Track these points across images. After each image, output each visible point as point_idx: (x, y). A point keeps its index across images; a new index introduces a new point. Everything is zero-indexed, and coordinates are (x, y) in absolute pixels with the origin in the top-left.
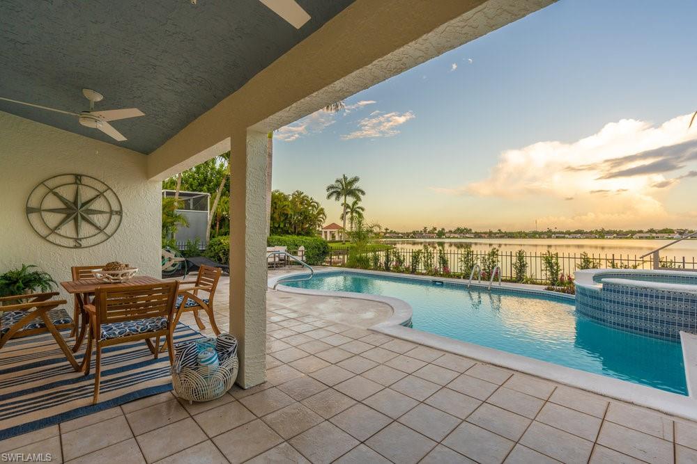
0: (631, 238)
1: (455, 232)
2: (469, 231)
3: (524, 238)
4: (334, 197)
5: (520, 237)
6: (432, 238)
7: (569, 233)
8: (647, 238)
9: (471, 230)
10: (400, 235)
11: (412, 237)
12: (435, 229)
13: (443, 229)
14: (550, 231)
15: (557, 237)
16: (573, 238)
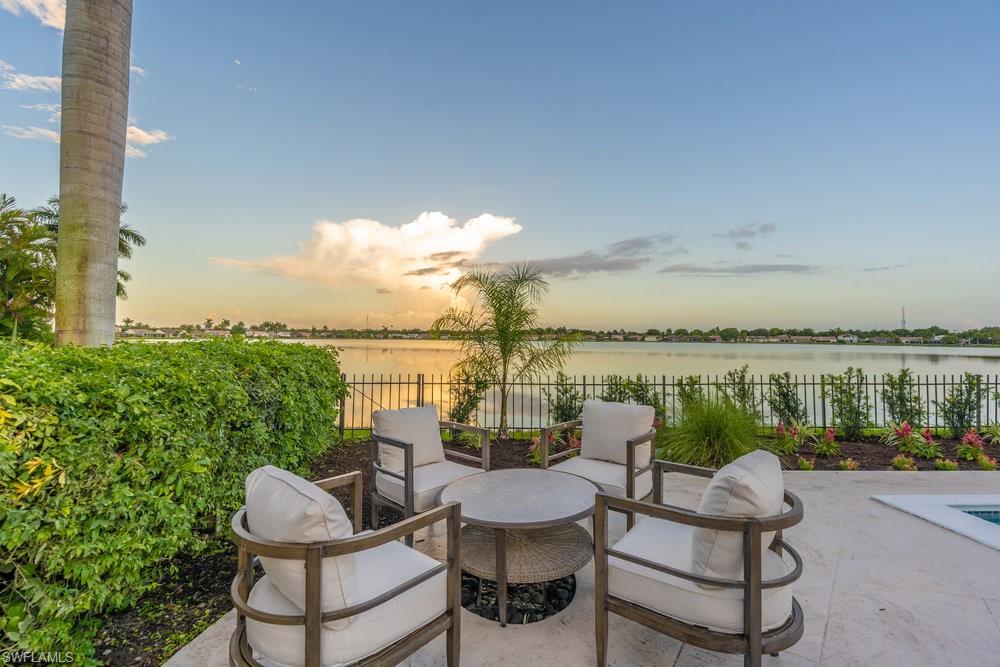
1: (261, 329)
2: (282, 328)
3: (357, 338)
5: (353, 337)
7: (405, 332)
9: (285, 326)
10: (158, 332)
11: (183, 336)
12: (227, 323)
13: (241, 324)
14: (386, 330)
15: (395, 338)
16: (410, 338)
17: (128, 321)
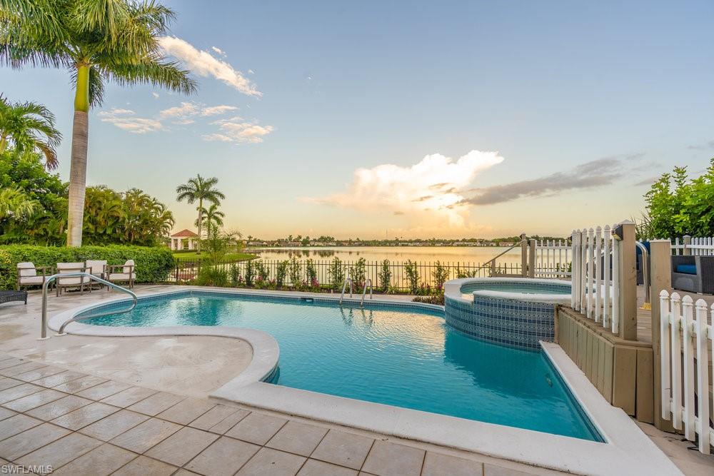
0: (452, 246)
1: (319, 241)
2: (331, 240)
3: (378, 246)
4: (186, 199)
5: (375, 246)
6: (297, 246)
7: (411, 241)
8: (462, 246)
9: (333, 238)
10: (265, 243)
11: (277, 246)
12: (300, 237)
13: (308, 238)
14: (397, 240)
15: (403, 245)
16: (414, 246)
17: (250, 237)
